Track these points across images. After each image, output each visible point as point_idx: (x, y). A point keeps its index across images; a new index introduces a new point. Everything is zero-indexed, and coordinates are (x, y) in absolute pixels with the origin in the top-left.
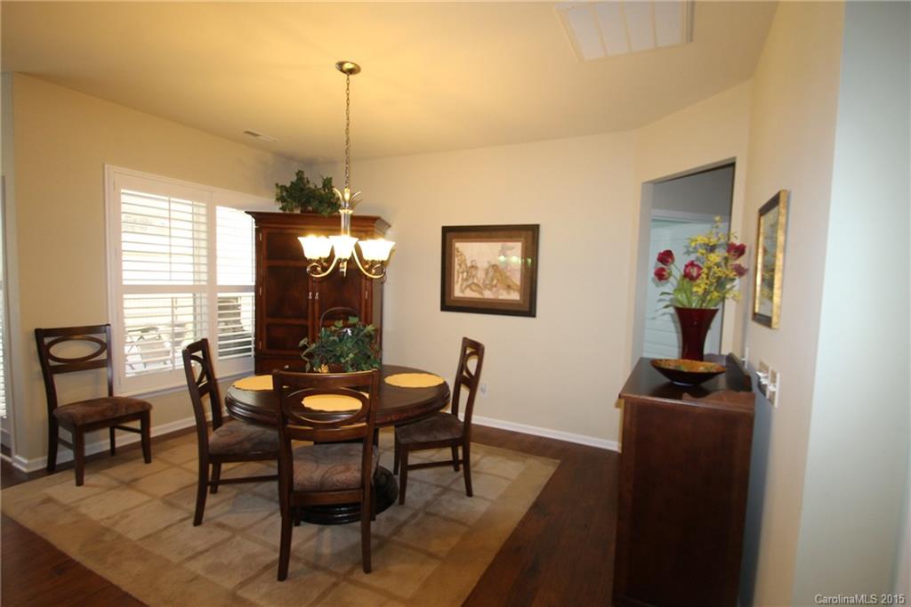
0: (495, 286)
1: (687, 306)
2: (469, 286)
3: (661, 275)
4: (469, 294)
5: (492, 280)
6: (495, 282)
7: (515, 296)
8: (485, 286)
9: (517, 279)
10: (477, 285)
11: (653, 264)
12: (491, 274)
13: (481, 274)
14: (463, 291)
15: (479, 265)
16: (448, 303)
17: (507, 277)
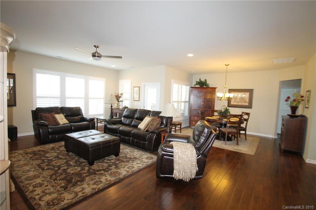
0: (242, 102)
1: (293, 106)
2: (235, 102)
3: (286, 101)
4: (235, 104)
5: (241, 100)
6: (242, 101)
7: (247, 104)
8: (239, 102)
9: (248, 100)
10: (237, 102)
11: (286, 98)
12: (241, 99)
13: (238, 99)
14: (233, 103)
15: (238, 97)
16: (229, 105)
17: (245, 100)
